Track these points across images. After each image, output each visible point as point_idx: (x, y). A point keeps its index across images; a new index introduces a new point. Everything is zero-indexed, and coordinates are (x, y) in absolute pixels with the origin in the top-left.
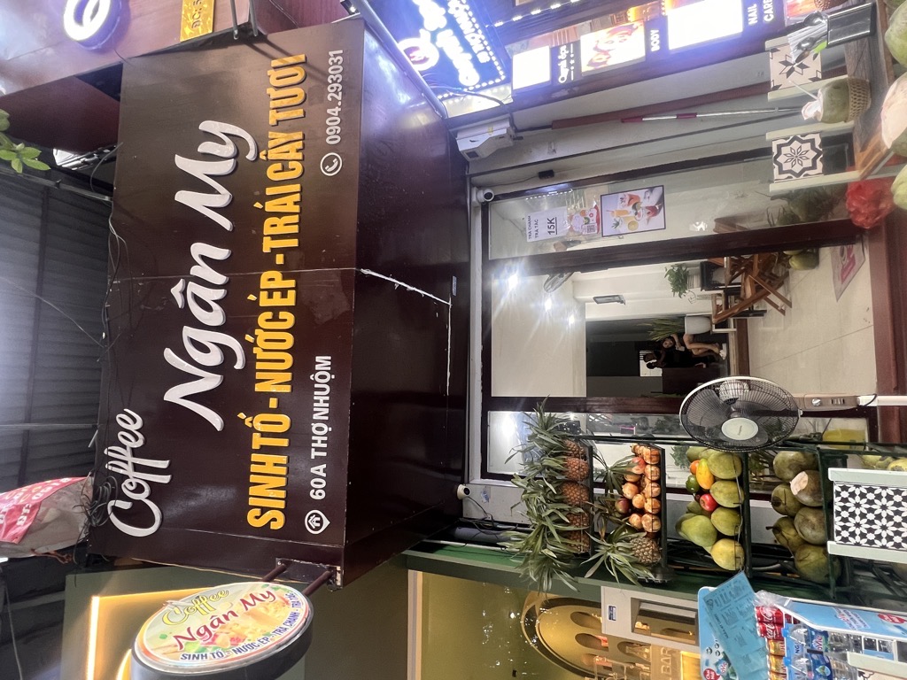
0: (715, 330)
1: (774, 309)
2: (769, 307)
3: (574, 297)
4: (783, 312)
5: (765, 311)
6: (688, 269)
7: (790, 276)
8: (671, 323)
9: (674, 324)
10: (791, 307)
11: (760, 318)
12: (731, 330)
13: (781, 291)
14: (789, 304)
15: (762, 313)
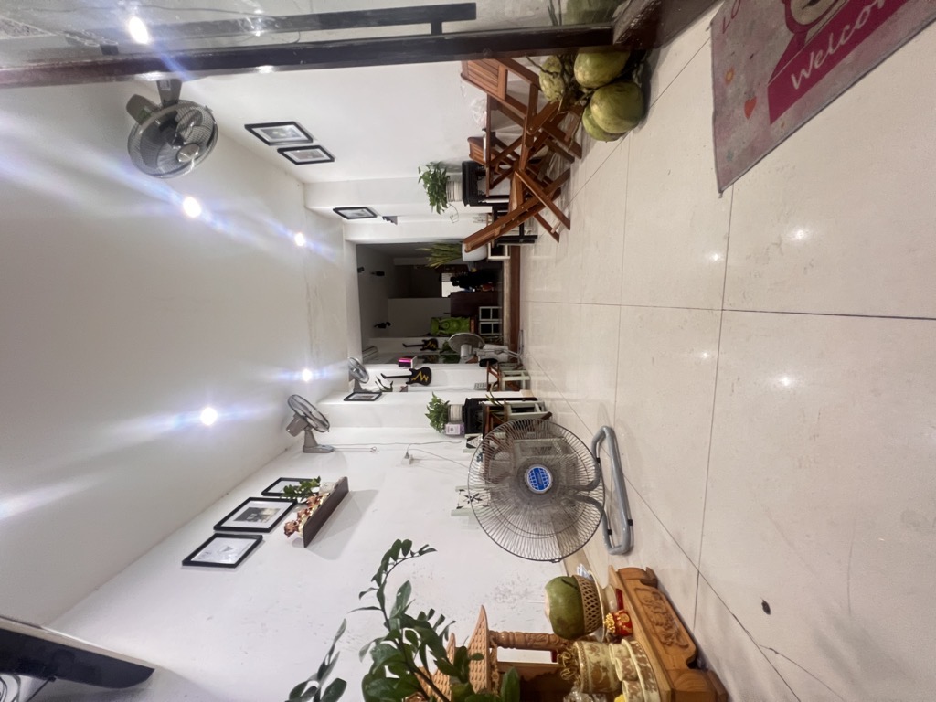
0: (490, 257)
1: (547, 233)
2: (541, 231)
3: (305, 207)
4: (556, 236)
5: (536, 237)
6: (447, 174)
7: (572, 178)
8: (448, 249)
9: (452, 249)
10: (569, 228)
11: (531, 245)
12: (506, 257)
13: (557, 203)
14: (566, 222)
15: (532, 239)
